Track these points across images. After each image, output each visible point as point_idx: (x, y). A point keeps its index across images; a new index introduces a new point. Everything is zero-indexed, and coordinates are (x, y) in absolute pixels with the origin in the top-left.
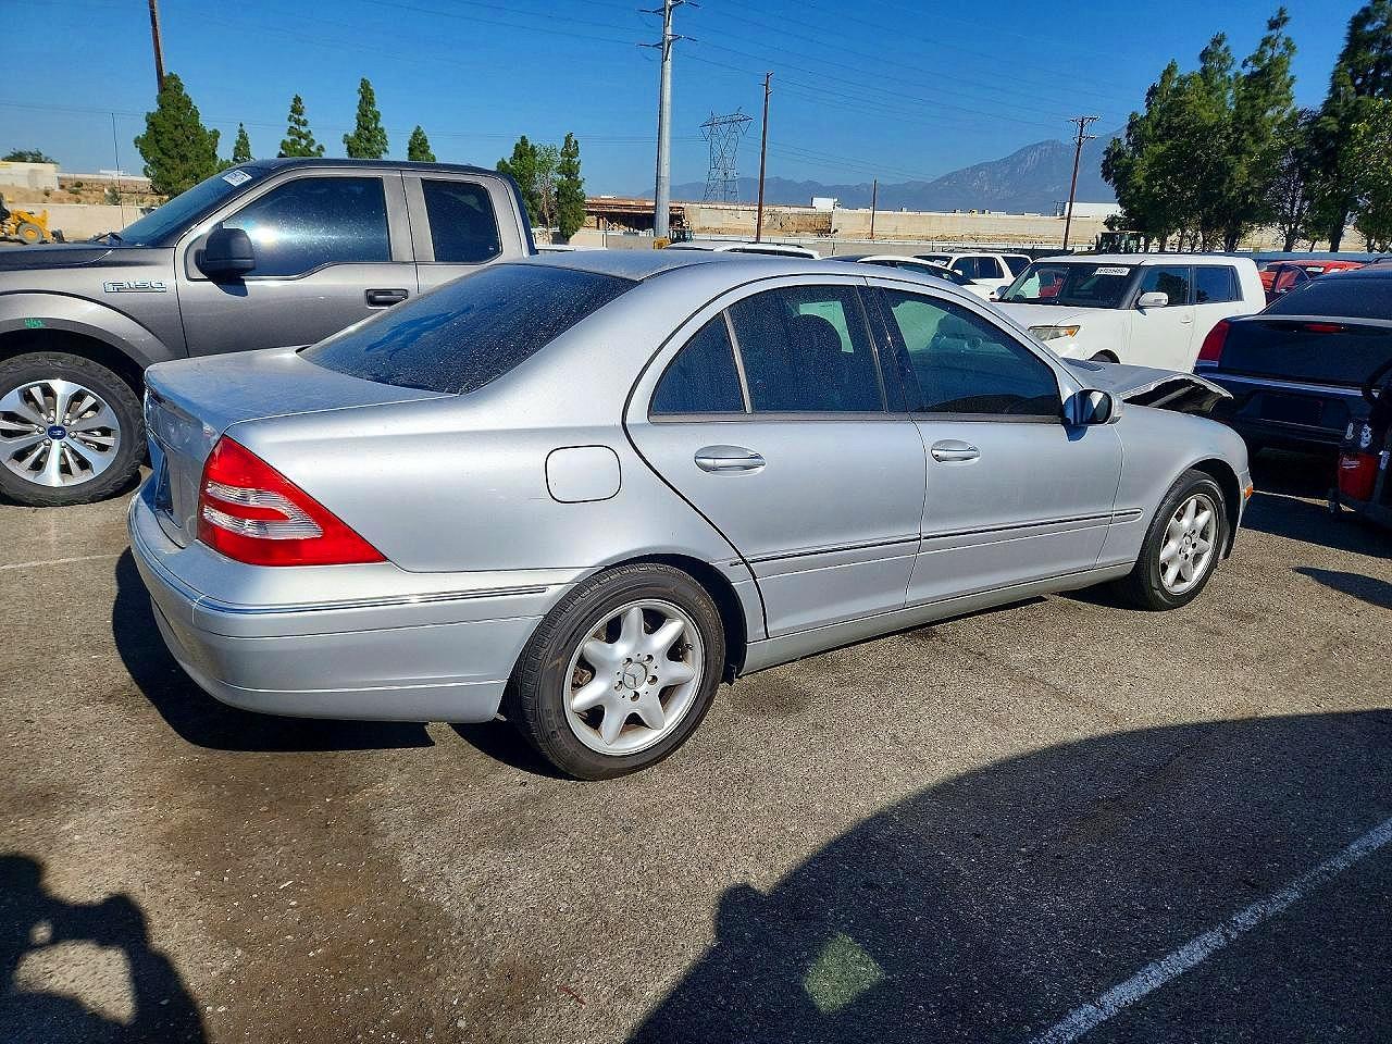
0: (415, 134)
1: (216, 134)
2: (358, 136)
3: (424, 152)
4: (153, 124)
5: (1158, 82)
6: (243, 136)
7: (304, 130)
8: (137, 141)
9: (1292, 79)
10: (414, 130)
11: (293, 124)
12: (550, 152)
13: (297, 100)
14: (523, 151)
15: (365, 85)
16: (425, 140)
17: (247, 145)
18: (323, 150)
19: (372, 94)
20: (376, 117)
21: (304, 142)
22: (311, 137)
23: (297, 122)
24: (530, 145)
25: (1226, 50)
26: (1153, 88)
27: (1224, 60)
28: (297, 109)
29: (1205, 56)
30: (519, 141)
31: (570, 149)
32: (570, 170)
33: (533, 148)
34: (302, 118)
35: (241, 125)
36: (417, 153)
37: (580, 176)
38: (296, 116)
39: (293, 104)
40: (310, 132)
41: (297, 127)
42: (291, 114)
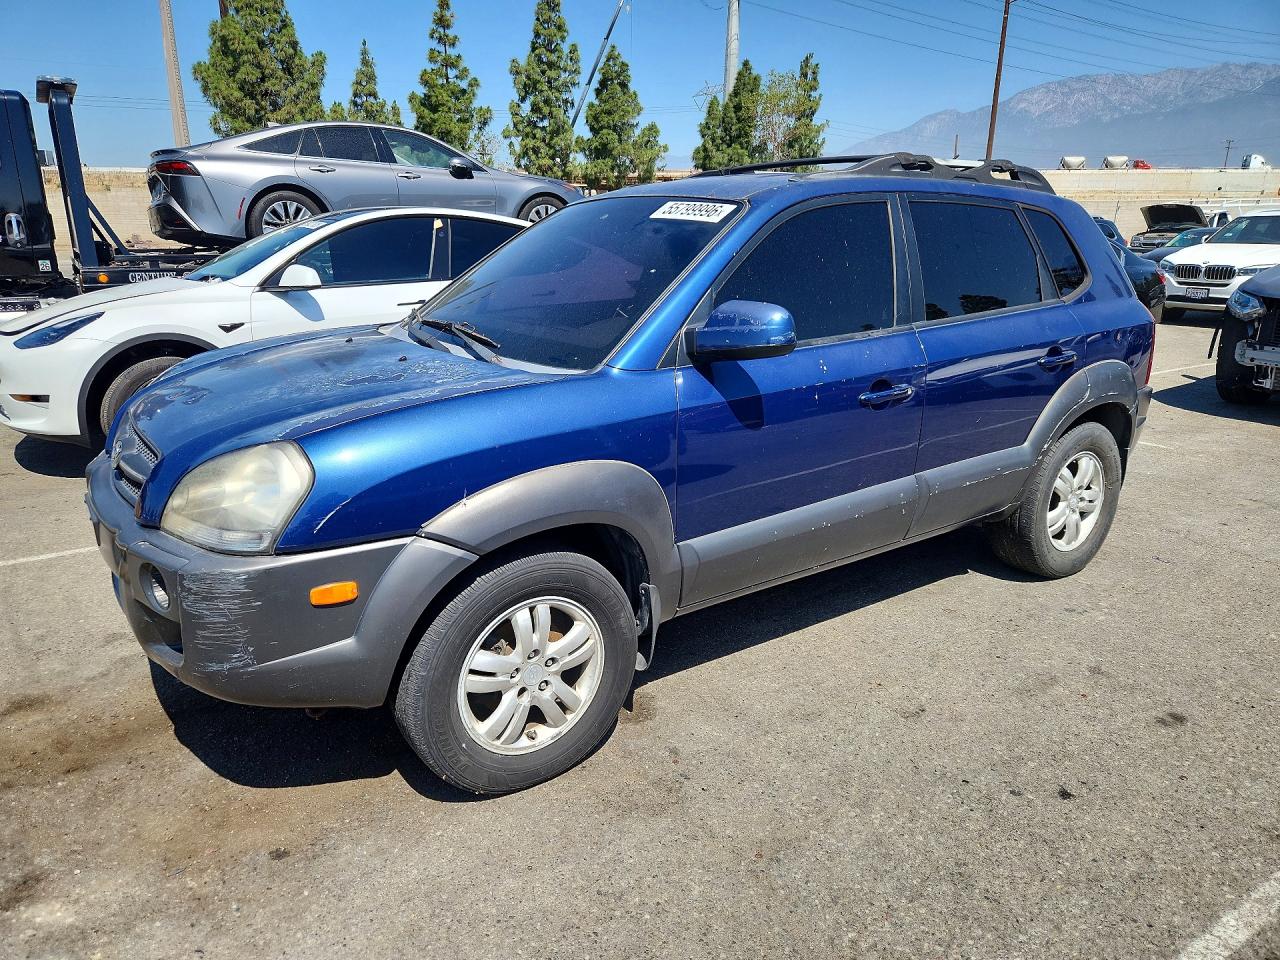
0: (609, 59)
1: (320, 61)
2: (534, 59)
3: (624, 85)
4: (224, 40)
6: (365, 62)
7: (452, 52)
8: (197, 70)
10: (607, 52)
11: (434, 44)
14: (746, 82)
16: (623, 66)
17: (371, 78)
21: (452, 73)
22: (463, 64)
23: (443, 40)
24: (754, 72)
30: (740, 67)
33: (756, 79)
34: (450, 33)
35: (364, 43)
37: (817, 120)
38: (441, 30)
39: (438, 10)
40: (459, 57)
41: (441, 48)
42: (434, 26)
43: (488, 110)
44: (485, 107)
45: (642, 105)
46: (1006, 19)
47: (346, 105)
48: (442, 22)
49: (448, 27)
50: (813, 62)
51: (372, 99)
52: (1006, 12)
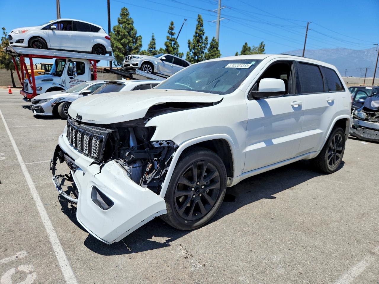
6: (153, 39)
10: (213, 38)
13: (172, 24)
15: (200, 18)
24: (248, 46)
30: (244, 44)
33: (250, 48)
35: (153, 34)
38: (171, 31)
39: (170, 25)
41: (170, 36)
42: (169, 30)
43: (183, 54)
44: (181, 53)
45: (221, 54)
46: (306, 35)
47: (146, 51)
48: (172, 29)
50: (263, 44)
51: (153, 50)
52: (307, 32)
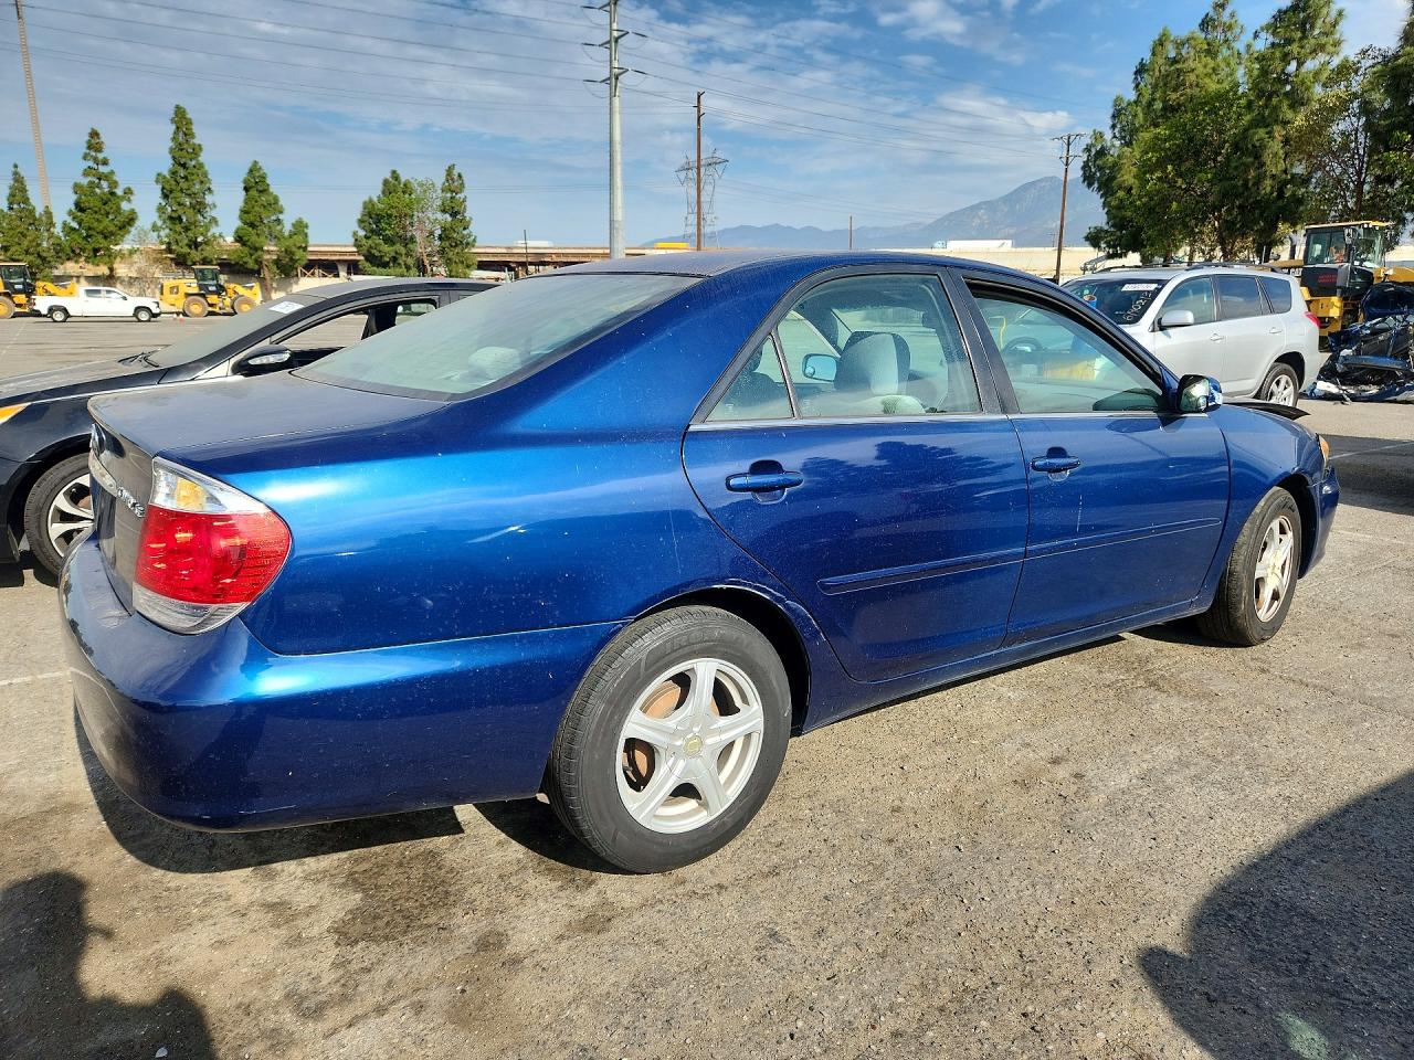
0: (251, 171)
2: (174, 173)
3: (264, 191)
5: (1147, 57)
7: (103, 169)
9: (1340, 14)
11: (91, 164)
12: (427, 187)
14: (393, 186)
16: (263, 177)
17: (24, 190)
18: (132, 193)
19: (189, 122)
20: (197, 150)
21: (104, 184)
22: (114, 178)
23: (96, 160)
25: (1232, 15)
26: (1142, 64)
27: (1230, 27)
28: (94, 142)
29: (1206, 24)
31: (454, 183)
32: (454, 210)
34: (100, 156)
36: (253, 193)
37: (467, 214)
40: (112, 172)
49: (99, 150)
